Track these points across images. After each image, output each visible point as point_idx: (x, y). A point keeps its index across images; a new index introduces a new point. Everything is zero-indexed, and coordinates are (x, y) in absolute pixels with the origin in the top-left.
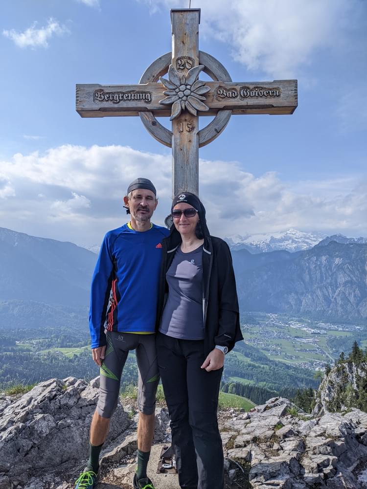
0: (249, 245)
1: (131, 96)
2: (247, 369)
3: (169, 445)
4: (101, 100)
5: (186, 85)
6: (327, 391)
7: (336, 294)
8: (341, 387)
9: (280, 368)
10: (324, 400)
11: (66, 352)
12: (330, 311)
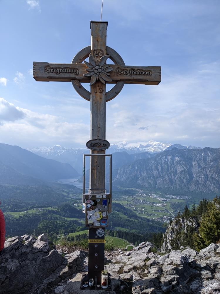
0: (128, 149)
1: (67, 70)
2: (125, 222)
3: (87, 273)
4: (48, 72)
5: (99, 66)
6: (170, 234)
7: (176, 178)
8: (178, 231)
9: (144, 221)
10: (169, 239)
11: (14, 214)
12: (173, 188)
